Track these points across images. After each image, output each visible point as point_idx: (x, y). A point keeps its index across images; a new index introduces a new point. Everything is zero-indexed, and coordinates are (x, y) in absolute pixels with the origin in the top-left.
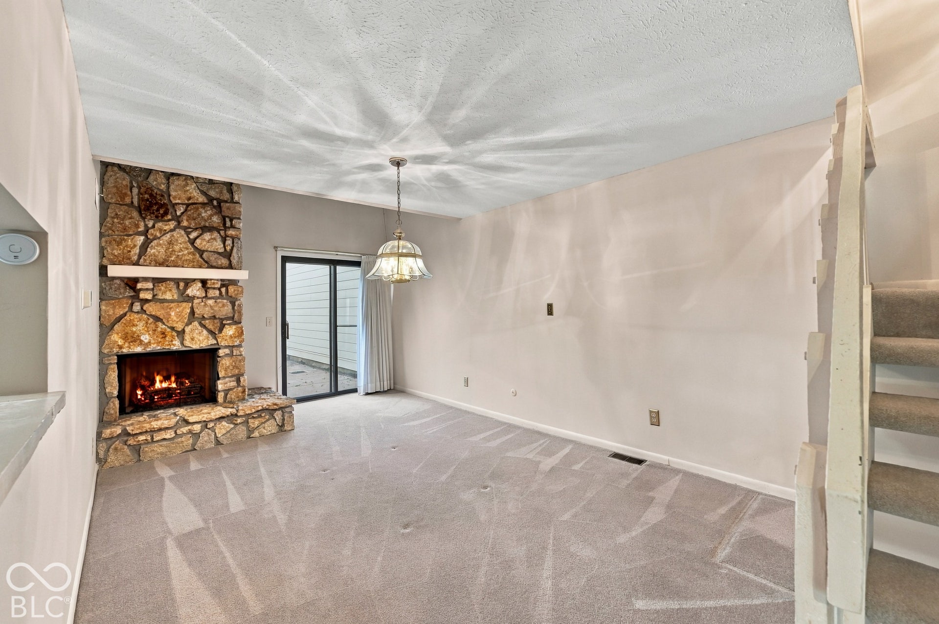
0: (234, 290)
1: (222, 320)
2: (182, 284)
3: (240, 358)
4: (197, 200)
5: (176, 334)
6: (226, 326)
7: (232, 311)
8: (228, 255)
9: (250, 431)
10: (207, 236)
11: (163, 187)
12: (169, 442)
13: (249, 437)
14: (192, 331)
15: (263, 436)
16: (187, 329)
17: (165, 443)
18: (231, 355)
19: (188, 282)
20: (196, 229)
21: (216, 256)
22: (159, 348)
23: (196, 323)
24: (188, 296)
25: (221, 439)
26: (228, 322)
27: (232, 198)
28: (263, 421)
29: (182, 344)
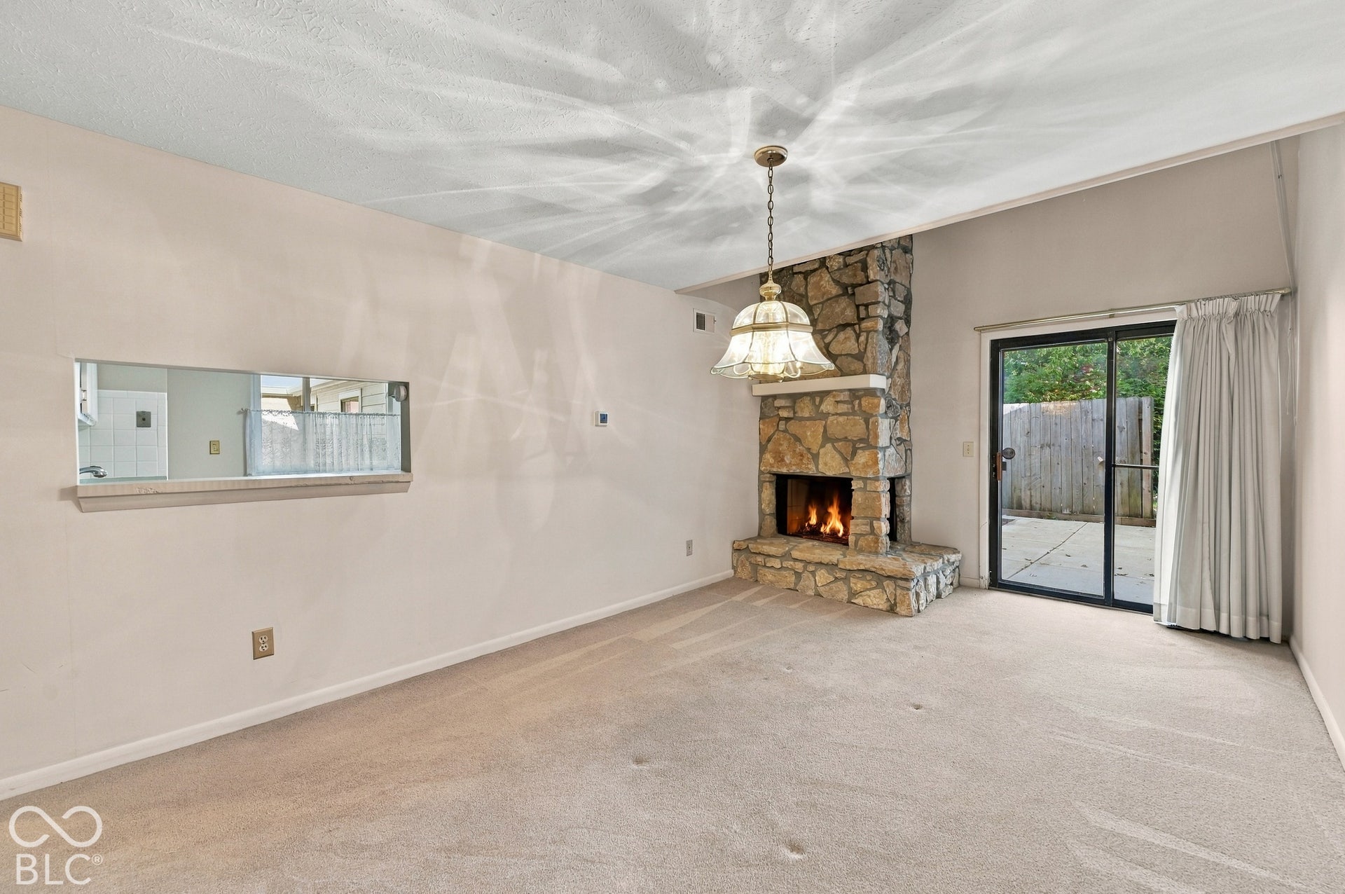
0: (869, 403)
1: (854, 443)
2: (818, 400)
3: (874, 495)
4: (831, 294)
5: (811, 457)
6: (859, 451)
7: (866, 431)
8: (860, 357)
9: (853, 594)
10: (842, 336)
11: (802, 290)
12: (776, 572)
13: (849, 602)
14: (826, 454)
15: (867, 607)
16: (822, 451)
17: (772, 571)
18: (864, 489)
19: (824, 394)
20: (830, 330)
21: (850, 359)
22: (798, 471)
23: (829, 446)
24: (822, 412)
25: (821, 590)
26: (861, 445)
27: (867, 277)
28: (869, 587)
29: (817, 468)
